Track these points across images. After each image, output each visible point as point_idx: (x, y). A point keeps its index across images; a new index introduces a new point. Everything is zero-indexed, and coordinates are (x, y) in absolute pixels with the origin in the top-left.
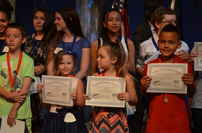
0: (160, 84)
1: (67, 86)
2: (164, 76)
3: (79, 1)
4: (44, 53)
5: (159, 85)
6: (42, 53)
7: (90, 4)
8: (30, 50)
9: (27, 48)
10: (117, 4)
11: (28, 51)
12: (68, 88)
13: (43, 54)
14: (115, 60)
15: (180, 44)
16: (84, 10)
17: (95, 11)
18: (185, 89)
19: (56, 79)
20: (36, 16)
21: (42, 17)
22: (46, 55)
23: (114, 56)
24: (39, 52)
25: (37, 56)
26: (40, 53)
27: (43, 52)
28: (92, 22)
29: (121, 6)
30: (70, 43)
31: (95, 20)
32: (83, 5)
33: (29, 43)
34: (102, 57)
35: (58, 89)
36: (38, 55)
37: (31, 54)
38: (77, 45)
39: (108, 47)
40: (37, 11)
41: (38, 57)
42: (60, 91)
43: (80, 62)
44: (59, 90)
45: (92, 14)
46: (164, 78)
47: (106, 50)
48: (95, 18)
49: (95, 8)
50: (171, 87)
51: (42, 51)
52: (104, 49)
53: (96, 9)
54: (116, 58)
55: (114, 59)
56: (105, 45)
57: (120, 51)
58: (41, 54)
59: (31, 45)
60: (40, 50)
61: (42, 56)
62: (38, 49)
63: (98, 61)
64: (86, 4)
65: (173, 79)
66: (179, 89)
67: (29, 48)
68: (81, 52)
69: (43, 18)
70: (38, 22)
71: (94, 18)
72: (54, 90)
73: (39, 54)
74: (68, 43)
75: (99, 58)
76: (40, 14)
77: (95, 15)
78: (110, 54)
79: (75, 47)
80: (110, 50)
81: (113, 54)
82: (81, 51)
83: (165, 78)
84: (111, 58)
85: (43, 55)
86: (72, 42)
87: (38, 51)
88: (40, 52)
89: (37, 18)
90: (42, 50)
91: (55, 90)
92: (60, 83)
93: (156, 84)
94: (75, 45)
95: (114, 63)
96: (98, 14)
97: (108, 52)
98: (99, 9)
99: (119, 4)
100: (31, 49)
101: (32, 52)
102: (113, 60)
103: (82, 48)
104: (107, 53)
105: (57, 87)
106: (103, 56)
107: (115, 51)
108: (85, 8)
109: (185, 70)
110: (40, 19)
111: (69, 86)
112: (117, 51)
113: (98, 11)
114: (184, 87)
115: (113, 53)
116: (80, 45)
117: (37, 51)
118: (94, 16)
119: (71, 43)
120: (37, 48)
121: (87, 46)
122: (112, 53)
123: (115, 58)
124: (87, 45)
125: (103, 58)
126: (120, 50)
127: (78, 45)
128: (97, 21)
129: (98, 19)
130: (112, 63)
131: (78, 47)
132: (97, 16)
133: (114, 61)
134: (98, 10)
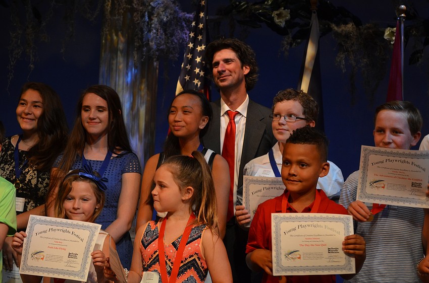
0: (300, 258)
1: (82, 240)
2: (308, 240)
3: (106, 69)
4: (40, 179)
5: (298, 258)
6: (36, 179)
7: (129, 74)
8: (10, 172)
9: (3, 167)
10: (187, 78)
11: (5, 172)
12: (84, 244)
13: (38, 181)
14: (189, 193)
15: (326, 167)
16: (117, 86)
17: (140, 90)
18: (352, 263)
19: (61, 223)
20: (24, 100)
21: (36, 102)
22: (44, 184)
23: (187, 184)
24: (28, 177)
25: (25, 185)
26: (32, 179)
27: (38, 178)
28: (134, 112)
29: (197, 84)
30: (98, 161)
31: (138, 111)
32: (115, 76)
33: (7, 157)
34: (162, 186)
35: (60, 244)
36: (26, 182)
37: (12, 179)
38: (112, 167)
39: (176, 166)
40: (26, 90)
41: (27, 188)
42: (65, 249)
43: (117, 202)
44: (62, 247)
45: (134, 95)
46: (307, 243)
47: (172, 173)
48: (139, 105)
49: (141, 83)
50: (323, 262)
51: (35, 174)
52: (168, 170)
53: (143, 86)
54: (191, 190)
55: (188, 191)
56: (169, 162)
57: (200, 175)
58: (34, 182)
59: (10, 161)
60: (30, 172)
61: (36, 185)
62: (27, 170)
63: (155, 195)
64: (121, 74)
65: (326, 245)
66: (338, 266)
67: (7, 167)
68: (121, 181)
69: (37, 104)
70: (27, 111)
71: (136, 106)
72: (51, 246)
73: (30, 181)
74: (94, 161)
75: (157, 188)
76: (31, 96)
77: (140, 98)
78: (179, 181)
79: (108, 169)
80: (179, 173)
81: (185, 181)
82: (120, 178)
83: (310, 243)
84: (180, 189)
85: (37, 183)
86: (103, 159)
87: (28, 174)
88: (31, 175)
89: (25, 103)
90: (36, 172)
91: (53, 246)
92: (69, 232)
93: (292, 258)
94: (109, 167)
95: (187, 198)
96: (146, 96)
97: (176, 177)
98: (149, 87)
99: (192, 79)
100: (11, 169)
101: (14, 177)
102: (186, 193)
103: (123, 172)
104: (174, 178)
105: (58, 241)
106: (165, 185)
107: (189, 175)
108: (118, 83)
109: (348, 227)
110: (30, 107)
111: (86, 240)
112: (194, 174)
113: (145, 90)
114: (349, 261)
115: (185, 179)
116: (119, 166)
117: (24, 174)
118: (138, 101)
119: (101, 162)
120: (24, 168)
121: (133, 169)
122: (183, 178)
123: (188, 189)
124: (133, 167)
125: (165, 189)
126: (199, 173)
127: (115, 167)
128: (143, 111)
129: (146, 106)
130: (184, 198)
131: (114, 170)
132: (145, 102)
133: (187, 195)
134: (146, 88)
